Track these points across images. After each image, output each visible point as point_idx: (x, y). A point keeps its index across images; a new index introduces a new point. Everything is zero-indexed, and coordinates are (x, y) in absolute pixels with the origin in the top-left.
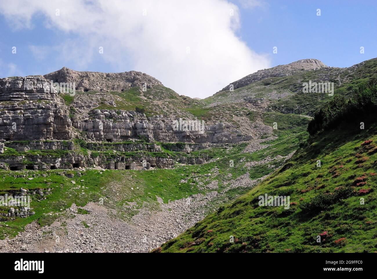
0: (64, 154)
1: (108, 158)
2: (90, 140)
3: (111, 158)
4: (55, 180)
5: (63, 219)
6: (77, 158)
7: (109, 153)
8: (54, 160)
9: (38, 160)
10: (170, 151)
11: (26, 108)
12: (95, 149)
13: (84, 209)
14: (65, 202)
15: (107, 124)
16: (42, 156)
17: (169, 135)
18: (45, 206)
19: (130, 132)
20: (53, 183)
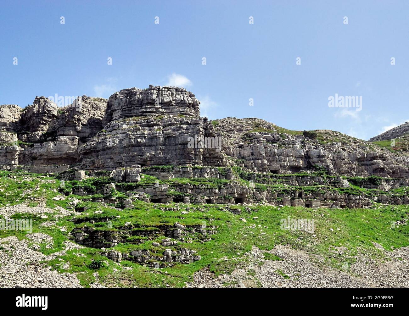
0: (221, 184)
1: (279, 194)
2: (249, 170)
3: (283, 194)
4: (217, 216)
5: (246, 265)
6: (241, 190)
7: (280, 188)
8: (210, 191)
9: (189, 191)
10: (361, 187)
11: (165, 123)
12: (258, 181)
13: (272, 254)
14: (241, 244)
15: (270, 150)
16: (194, 185)
17: (354, 168)
18: (213, 249)
19: (301, 162)
20: (216, 219)
